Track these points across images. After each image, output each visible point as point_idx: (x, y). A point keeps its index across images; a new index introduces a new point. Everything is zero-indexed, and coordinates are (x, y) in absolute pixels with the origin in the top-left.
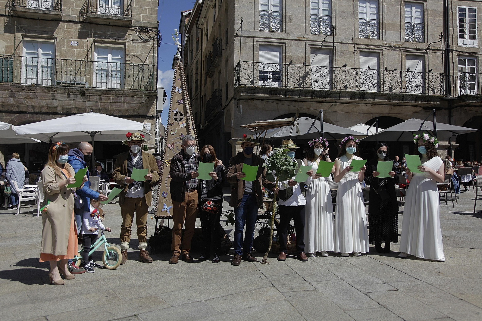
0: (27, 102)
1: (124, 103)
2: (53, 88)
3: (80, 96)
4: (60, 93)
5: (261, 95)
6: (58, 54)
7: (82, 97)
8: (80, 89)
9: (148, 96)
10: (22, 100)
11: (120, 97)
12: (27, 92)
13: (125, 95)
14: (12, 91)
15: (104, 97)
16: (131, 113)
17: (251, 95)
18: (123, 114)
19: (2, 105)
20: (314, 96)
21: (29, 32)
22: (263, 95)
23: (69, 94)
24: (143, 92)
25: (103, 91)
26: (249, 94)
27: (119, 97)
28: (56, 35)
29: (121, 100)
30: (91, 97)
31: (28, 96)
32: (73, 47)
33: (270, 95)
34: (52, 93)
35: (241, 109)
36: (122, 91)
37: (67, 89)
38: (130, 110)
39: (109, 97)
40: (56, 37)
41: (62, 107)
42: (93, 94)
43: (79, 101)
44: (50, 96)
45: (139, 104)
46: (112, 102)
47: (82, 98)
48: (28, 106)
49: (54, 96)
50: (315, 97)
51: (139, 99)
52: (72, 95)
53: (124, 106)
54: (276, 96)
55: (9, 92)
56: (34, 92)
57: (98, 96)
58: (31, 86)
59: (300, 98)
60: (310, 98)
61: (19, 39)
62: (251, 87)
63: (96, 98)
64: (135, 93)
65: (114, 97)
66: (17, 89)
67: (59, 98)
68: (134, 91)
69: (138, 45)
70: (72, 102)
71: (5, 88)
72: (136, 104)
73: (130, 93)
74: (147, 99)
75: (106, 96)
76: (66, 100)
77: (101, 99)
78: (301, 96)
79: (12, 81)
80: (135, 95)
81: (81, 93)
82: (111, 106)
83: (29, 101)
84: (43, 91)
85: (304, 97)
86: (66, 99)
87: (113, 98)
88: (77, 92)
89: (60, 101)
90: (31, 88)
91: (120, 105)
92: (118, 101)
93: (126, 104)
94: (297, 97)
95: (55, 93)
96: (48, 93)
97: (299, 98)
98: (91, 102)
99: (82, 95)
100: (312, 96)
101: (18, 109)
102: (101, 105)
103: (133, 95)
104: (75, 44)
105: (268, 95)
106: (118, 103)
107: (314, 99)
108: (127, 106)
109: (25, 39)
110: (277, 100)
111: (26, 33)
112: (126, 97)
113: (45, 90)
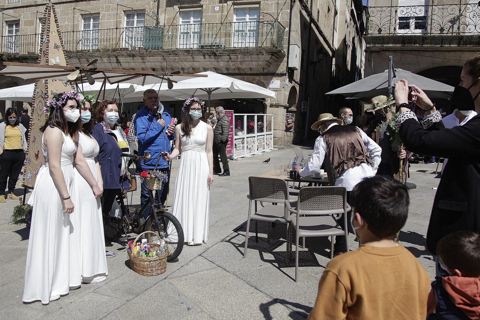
0: (176, 64)
1: (252, 61)
2: (190, 51)
3: (213, 57)
4: (197, 55)
5: (391, 45)
6: (203, 20)
7: (215, 57)
8: (211, 50)
9: (271, 53)
10: (172, 63)
11: (247, 55)
12: (173, 56)
13: (250, 53)
14: (163, 56)
15: (233, 57)
16: (261, 71)
17: (379, 46)
18: (255, 72)
19: (161, 68)
20: (462, 43)
21: (184, 4)
22: (394, 45)
23: (204, 56)
24: (265, 49)
25: (229, 51)
26: (377, 45)
27: (245, 55)
28: (203, 3)
29: (248, 58)
30: (222, 56)
31: (175, 59)
32: (215, 12)
33: (403, 45)
34: (191, 56)
35: (373, 63)
36: (246, 49)
37: (200, 51)
38: (260, 68)
39: (237, 56)
40: (203, 5)
41: (203, 68)
42: (223, 54)
43: (214, 62)
44: (190, 58)
45: (265, 61)
46: (241, 61)
47: (215, 59)
48: (178, 68)
49: (193, 58)
50: (463, 45)
51: (263, 56)
52: (207, 56)
53: (252, 64)
54: (410, 45)
55: (162, 57)
56: (179, 56)
57: (228, 55)
58: (174, 51)
59: (442, 47)
60: (456, 46)
61: (176, 11)
62: (378, 37)
63: (226, 58)
64: (258, 51)
65: (241, 55)
66: (165, 54)
67: (197, 60)
68: (257, 49)
69: (272, 2)
70: (208, 63)
71: (158, 54)
72: (262, 61)
73: (253, 51)
74: (271, 56)
75: (234, 55)
76: (203, 62)
77: (230, 58)
78: (445, 44)
79: (161, 48)
80: (259, 53)
81: (213, 54)
82: (241, 64)
83: (177, 64)
84: (184, 54)
85: (448, 45)
86: (203, 60)
87: (240, 57)
88: (209, 53)
89: (200, 63)
90: (175, 52)
91: (248, 64)
92: (246, 60)
93: (253, 62)
94: (438, 46)
95: (193, 56)
96: (189, 56)
97: (440, 46)
98: (223, 61)
99: (214, 56)
100: (459, 44)
101: (173, 71)
102: (232, 64)
103: (257, 53)
104: (217, 9)
105: (400, 45)
106: (246, 61)
107: (462, 47)
108: (255, 64)
109: (181, 10)
110: (415, 51)
111: (181, 5)
112: (252, 55)
113: (185, 53)
